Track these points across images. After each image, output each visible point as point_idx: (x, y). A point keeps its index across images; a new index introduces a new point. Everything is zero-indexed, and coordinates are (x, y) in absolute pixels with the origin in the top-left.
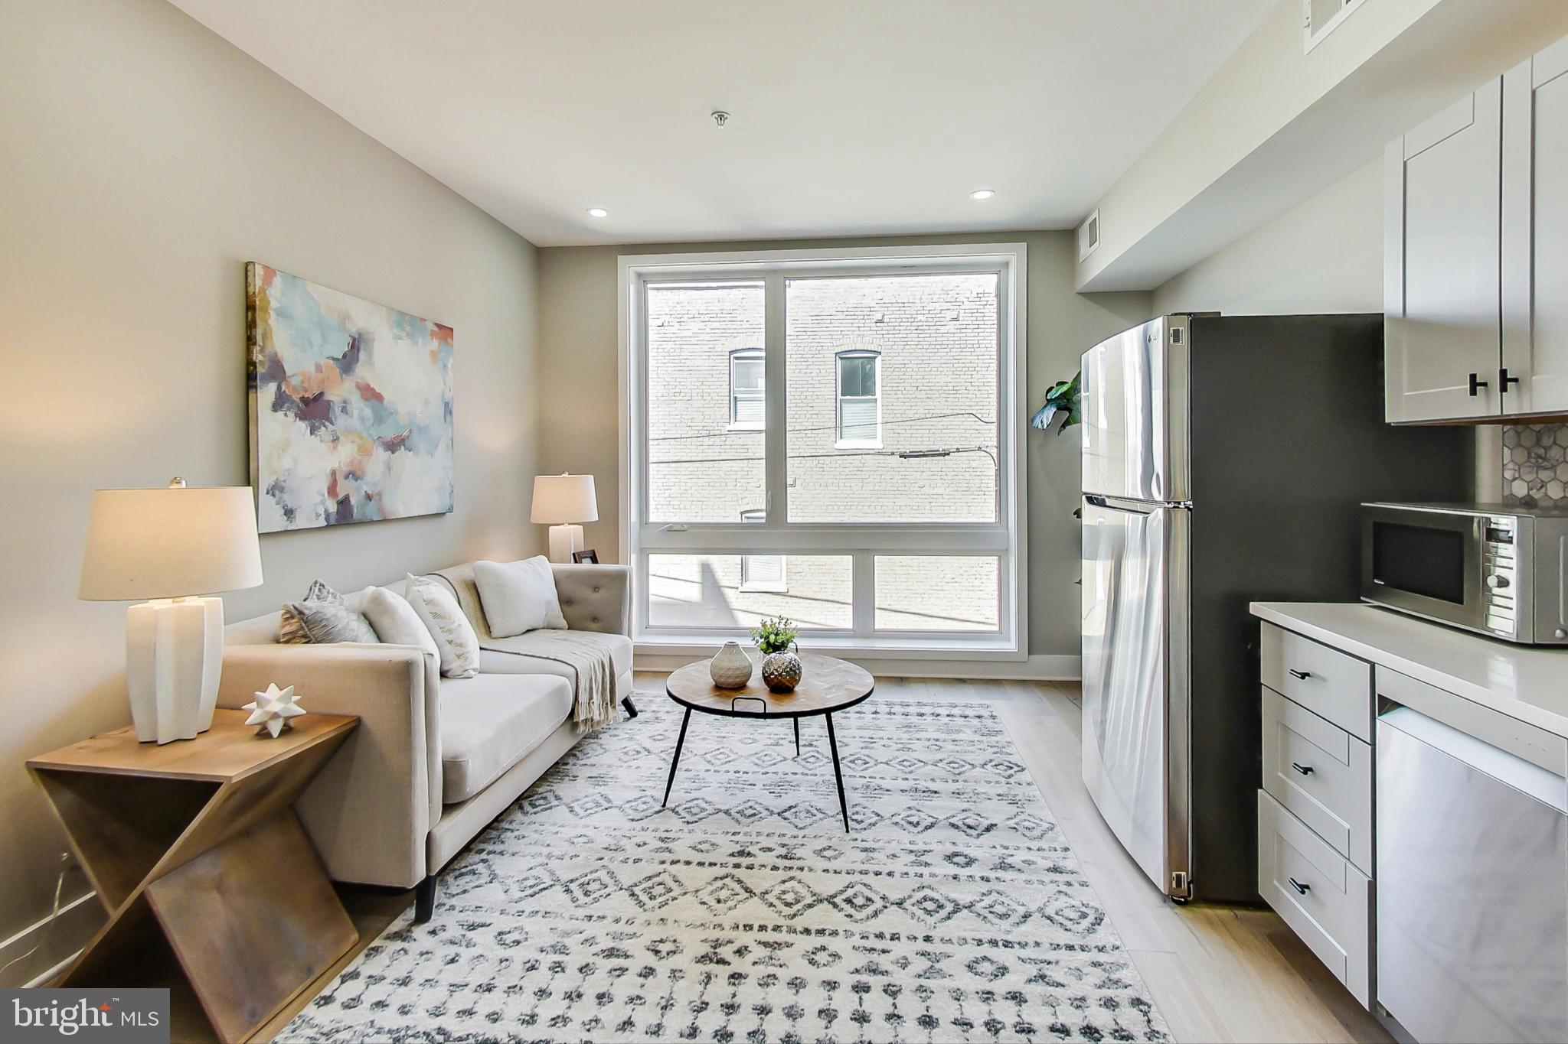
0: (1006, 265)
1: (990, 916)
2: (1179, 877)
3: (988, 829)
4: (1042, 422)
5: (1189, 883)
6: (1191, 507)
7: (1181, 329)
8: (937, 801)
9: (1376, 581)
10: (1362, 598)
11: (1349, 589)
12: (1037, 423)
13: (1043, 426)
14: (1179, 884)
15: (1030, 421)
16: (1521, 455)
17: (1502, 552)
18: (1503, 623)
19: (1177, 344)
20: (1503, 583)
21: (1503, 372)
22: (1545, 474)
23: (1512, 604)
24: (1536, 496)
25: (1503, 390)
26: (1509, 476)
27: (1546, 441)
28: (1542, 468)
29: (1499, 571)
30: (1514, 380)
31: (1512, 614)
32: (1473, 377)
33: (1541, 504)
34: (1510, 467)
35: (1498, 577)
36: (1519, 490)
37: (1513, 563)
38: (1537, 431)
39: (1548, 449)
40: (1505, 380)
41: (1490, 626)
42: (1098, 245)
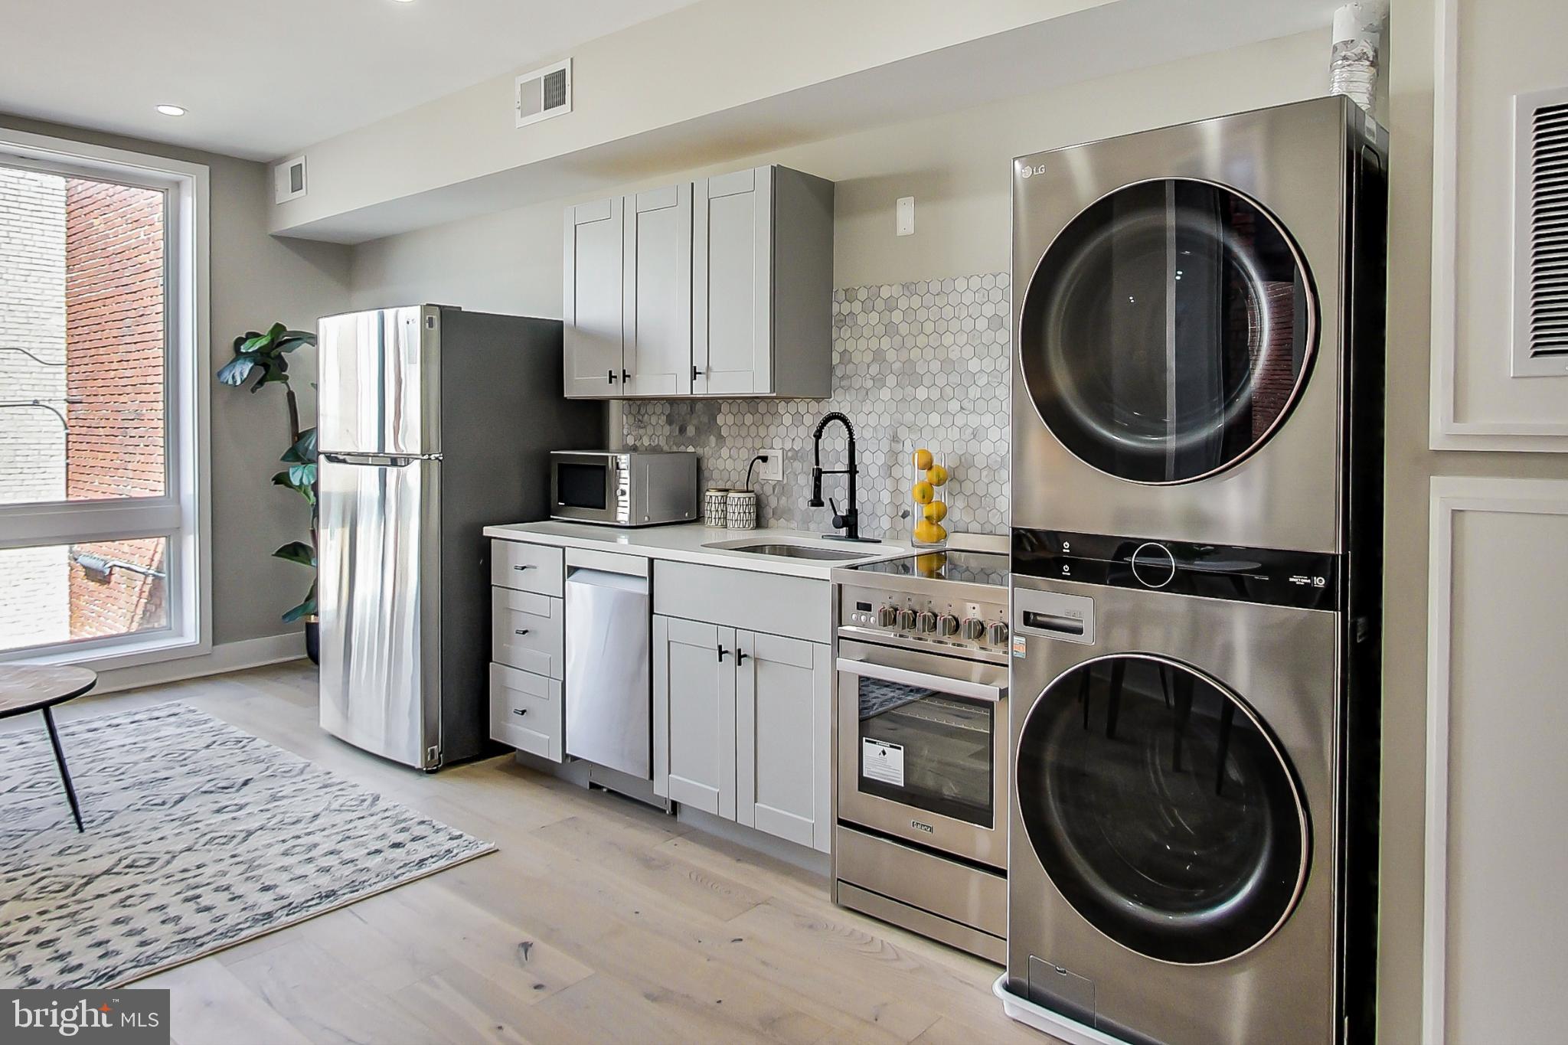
0: (178, 184)
1: (284, 826)
2: (432, 751)
3: (246, 783)
4: (233, 377)
5: (439, 754)
6: (441, 458)
7: (434, 317)
8: (170, 784)
9: (560, 504)
10: (552, 517)
11: (541, 512)
12: (227, 377)
13: (235, 382)
14: (432, 757)
15: (216, 375)
16: (631, 420)
17: (623, 475)
18: (623, 516)
19: (431, 329)
20: (623, 493)
21: (624, 371)
22: (642, 431)
23: (627, 504)
24: (638, 444)
25: (624, 381)
26: (625, 432)
27: (643, 411)
28: (640, 427)
29: (622, 487)
30: (629, 376)
31: (627, 510)
32: (610, 372)
33: (640, 449)
34: (626, 426)
35: (622, 490)
36: (630, 441)
37: (628, 481)
38: (638, 405)
39: (643, 416)
40: (625, 376)
41: (618, 519)
42: (305, 194)
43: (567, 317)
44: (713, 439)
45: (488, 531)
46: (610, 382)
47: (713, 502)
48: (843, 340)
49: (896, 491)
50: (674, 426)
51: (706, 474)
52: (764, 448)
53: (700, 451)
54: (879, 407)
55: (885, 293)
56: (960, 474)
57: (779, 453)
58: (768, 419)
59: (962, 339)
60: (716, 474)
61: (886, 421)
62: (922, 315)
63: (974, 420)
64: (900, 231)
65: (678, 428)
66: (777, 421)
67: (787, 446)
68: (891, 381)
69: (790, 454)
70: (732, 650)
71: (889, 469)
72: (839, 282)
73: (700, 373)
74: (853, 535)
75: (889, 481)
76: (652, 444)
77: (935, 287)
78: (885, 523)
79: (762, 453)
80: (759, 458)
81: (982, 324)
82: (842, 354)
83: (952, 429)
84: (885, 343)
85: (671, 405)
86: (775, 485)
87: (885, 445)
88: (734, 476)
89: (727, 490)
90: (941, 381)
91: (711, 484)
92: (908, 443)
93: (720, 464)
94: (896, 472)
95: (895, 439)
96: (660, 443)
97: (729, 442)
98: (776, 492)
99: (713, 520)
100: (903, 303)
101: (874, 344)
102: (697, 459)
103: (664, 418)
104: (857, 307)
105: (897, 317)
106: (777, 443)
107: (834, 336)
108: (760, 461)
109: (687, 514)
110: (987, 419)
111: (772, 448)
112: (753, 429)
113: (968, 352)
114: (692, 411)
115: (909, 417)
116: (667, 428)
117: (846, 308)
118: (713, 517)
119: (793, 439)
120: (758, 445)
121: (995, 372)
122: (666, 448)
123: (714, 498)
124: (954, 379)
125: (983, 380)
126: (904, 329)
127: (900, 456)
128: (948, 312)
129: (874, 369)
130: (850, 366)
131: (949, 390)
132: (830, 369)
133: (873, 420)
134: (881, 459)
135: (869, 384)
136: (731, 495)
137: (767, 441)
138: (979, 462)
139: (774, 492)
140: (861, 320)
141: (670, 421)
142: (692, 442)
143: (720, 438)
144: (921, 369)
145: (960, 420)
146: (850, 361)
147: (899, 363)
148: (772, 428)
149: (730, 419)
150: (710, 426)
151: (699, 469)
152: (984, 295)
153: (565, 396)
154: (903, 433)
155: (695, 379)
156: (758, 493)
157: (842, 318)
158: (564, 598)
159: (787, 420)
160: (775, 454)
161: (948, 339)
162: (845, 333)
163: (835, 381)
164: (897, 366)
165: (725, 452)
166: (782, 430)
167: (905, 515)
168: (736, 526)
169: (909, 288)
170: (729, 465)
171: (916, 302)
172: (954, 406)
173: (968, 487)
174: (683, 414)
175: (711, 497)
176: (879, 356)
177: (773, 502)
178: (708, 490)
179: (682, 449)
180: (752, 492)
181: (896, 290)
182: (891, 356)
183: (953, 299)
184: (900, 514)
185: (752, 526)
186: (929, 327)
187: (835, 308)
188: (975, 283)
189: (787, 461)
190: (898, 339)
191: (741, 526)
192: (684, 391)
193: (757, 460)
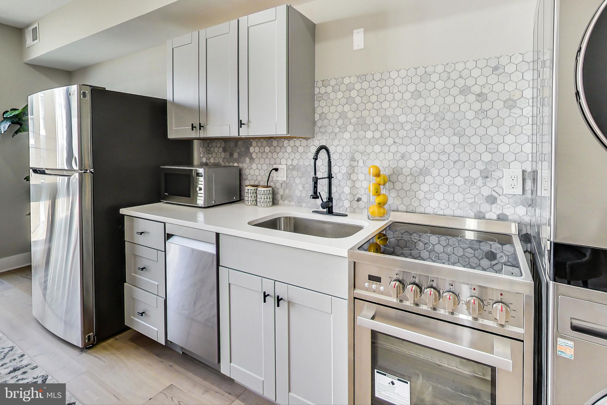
5: (94, 337)
6: (93, 172)
9: (165, 194)
10: (161, 200)
14: (89, 340)
16: (204, 149)
17: (200, 180)
18: (200, 201)
19: (84, 98)
20: (200, 189)
21: (200, 124)
22: (210, 156)
23: (203, 195)
24: (208, 162)
25: (200, 129)
26: (201, 156)
27: (210, 146)
28: (209, 153)
29: (200, 186)
30: (203, 127)
31: (203, 199)
32: (192, 125)
33: (209, 164)
34: (202, 153)
35: (199, 187)
36: (204, 160)
37: (203, 183)
38: (208, 142)
39: (210, 148)
40: (200, 126)
41: (198, 203)
42: (38, 41)
43: (169, 98)
44: (247, 159)
45: (123, 211)
46: (192, 130)
47: (250, 192)
48: (321, 107)
49: (353, 187)
50: (227, 153)
51: (244, 177)
52: (276, 164)
53: (241, 165)
54: (343, 143)
55: (346, 81)
56: (394, 178)
57: (285, 167)
58: (278, 149)
59: (394, 104)
60: (249, 177)
61: (347, 149)
62: (369, 92)
63: (402, 149)
64: (355, 47)
65: (229, 154)
66: (283, 150)
67: (289, 163)
68: (350, 128)
69: (290, 167)
70: (272, 294)
71: (349, 175)
72: (318, 77)
73: (244, 124)
74: (330, 212)
75: (349, 182)
76: (215, 162)
77: (377, 77)
78: (347, 204)
79: (275, 166)
80: (274, 169)
81: (407, 96)
82: (320, 115)
83: (388, 154)
84: (347, 108)
85: (225, 142)
86: (282, 183)
87: (347, 163)
88: (259, 178)
89: (257, 186)
90: (381, 127)
91: (247, 183)
92: (361, 162)
93: (252, 172)
94: (354, 177)
95: (353, 159)
96: (219, 161)
97: (257, 161)
98: (283, 187)
99: (250, 202)
100: (358, 86)
101: (340, 109)
102: (240, 169)
103: (221, 149)
104: (329, 89)
105: (354, 94)
106: (283, 161)
107: (316, 106)
108: (274, 171)
109: (234, 198)
110: (411, 148)
111: (280, 164)
112: (270, 154)
113: (398, 111)
114: (236, 145)
115: (361, 148)
116: (223, 154)
117: (323, 90)
118: (250, 200)
119: (293, 160)
120: (272, 162)
121: (416, 122)
122: (223, 164)
123: (250, 190)
124: (390, 126)
125: (408, 127)
126: (358, 100)
127: (356, 169)
128: (386, 90)
129: (340, 122)
130: (326, 121)
131: (386, 133)
132: (314, 123)
133: (339, 149)
134: (344, 170)
135: (337, 130)
136: (259, 189)
137: (278, 161)
138: (406, 171)
139: (281, 186)
140: (332, 96)
141: (225, 150)
142: (237, 161)
143: (252, 159)
144: (369, 121)
145: (393, 149)
146: (326, 118)
147: (355, 118)
148: (281, 155)
149: (257, 150)
150: (247, 153)
151: (240, 174)
152: (408, 80)
153: (168, 138)
154: (358, 156)
155: (241, 127)
156: (273, 187)
157: (321, 95)
158: (165, 251)
159: (289, 149)
160: (282, 168)
161: (385, 105)
162: (323, 103)
163: (316, 129)
164: (354, 120)
165: (254, 166)
166: (286, 155)
167: (359, 200)
168: (263, 205)
169: (362, 78)
170: (257, 172)
171: (365, 85)
172: (390, 141)
173: (398, 186)
174: (231, 147)
175: (248, 189)
176: (343, 115)
177: (281, 192)
178: (246, 186)
179: (231, 164)
180: (270, 187)
181: (353, 80)
182: (350, 115)
183: (389, 82)
184: (356, 199)
185: (271, 205)
186: (374, 99)
187: (317, 90)
188: (403, 73)
189: (289, 171)
190: (354, 106)
191: (265, 205)
192: (234, 134)
193: (273, 170)
